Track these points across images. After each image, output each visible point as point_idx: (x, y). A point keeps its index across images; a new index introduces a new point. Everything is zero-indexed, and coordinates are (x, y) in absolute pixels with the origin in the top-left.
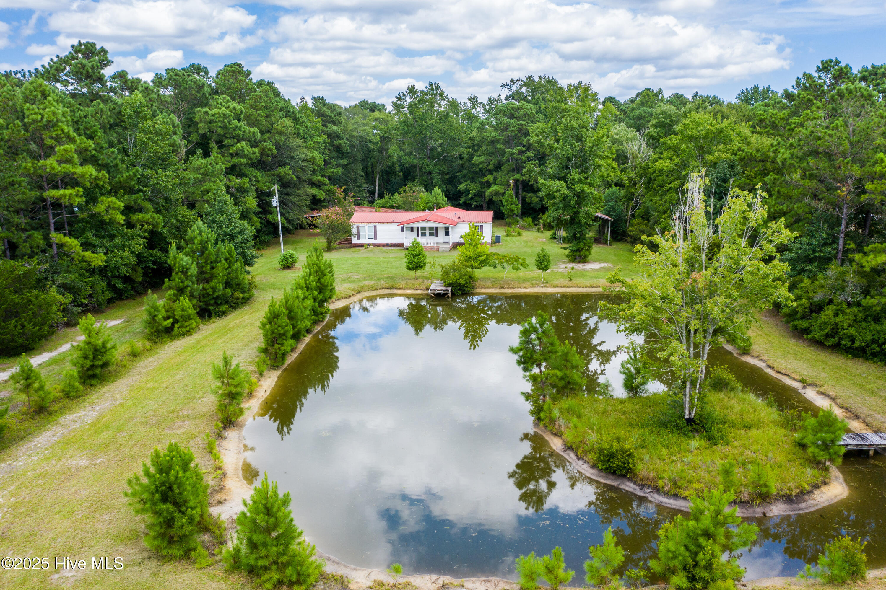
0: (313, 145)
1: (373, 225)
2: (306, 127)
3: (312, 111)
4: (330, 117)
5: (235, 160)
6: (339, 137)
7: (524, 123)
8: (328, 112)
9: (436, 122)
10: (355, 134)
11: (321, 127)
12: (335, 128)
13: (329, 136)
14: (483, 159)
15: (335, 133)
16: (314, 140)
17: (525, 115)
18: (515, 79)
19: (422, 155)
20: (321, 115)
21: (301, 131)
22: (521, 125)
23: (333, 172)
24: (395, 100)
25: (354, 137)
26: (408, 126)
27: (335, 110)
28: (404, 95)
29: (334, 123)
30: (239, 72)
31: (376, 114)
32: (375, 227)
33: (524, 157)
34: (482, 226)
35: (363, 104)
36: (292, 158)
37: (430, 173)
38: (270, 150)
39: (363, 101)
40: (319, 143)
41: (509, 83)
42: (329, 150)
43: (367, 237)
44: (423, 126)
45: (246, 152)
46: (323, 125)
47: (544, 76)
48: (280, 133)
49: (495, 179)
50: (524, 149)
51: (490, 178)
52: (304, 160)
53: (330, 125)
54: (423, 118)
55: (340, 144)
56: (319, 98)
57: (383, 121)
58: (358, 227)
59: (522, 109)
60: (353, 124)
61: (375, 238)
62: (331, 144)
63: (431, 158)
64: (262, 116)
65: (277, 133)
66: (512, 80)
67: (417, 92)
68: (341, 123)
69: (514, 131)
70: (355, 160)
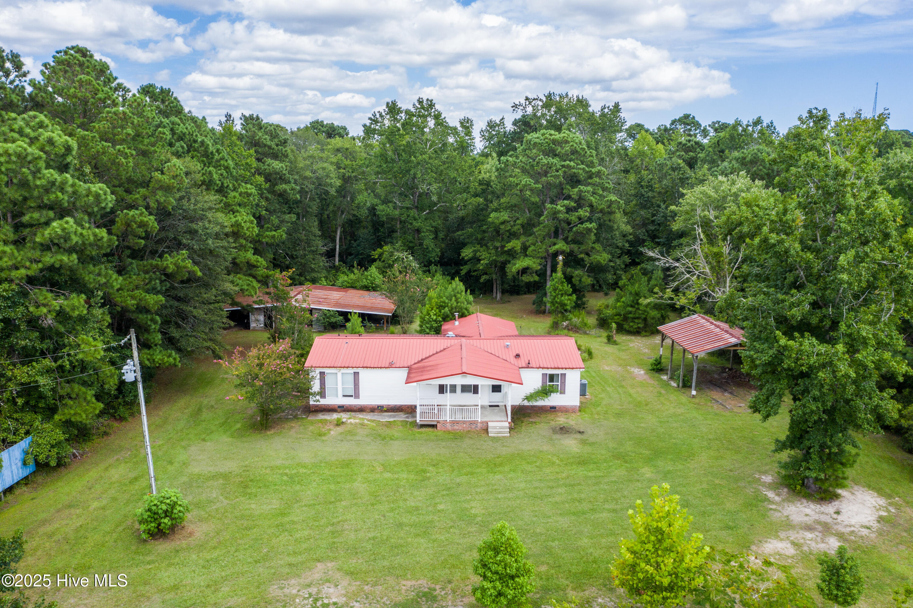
0: (238, 199)
1: (351, 371)
2: (227, 168)
3: (240, 138)
4: (270, 147)
5: (49, 259)
6: (283, 179)
7: (572, 164)
8: (266, 139)
9: (430, 158)
10: (308, 174)
11: (254, 164)
12: (277, 165)
13: (268, 178)
14: (504, 216)
15: (277, 173)
16: (241, 190)
17: (574, 152)
18: (531, 96)
19: (407, 204)
20: (254, 143)
21: (215, 176)
22: (568, 167)
23: (273, 237)
24: (368, 122)
25: (306, 178)
26: (386, 162)
27: (277, 136)
28: (381, 115)
29: (275, 157)
30: (81, 65)
31: (337, 142)
32: (356, 374)
33: (573, 218)
34: (564, 375)
35: (317, 126)
36: (193, 233)
37: (418, 231)
38: (142, 225)
39: (317, 122)
40: (249, 195)
41: (523, 101)
42: (267, 199)
43: (340, 393)
44: (410, 162)
45: (75, 239)
46: (259, 160)
47: (567, 95)
48: (167, 189)
49: (525, 248)
50: (573, 204)
51: (515, 244)
52: (217, 236)
53: (269, 161)
54: (409, 149)
55: (285, 191)
56: (251, 117)
57: (348, 153)
58: (322, 374)
59: (567, 142)
60: (305, 159)
61: (357, 395)
62: (271, 191)
63: (419, 208)
64: (126, 156)
65: (161, 188)
66: (527, 99)
67: (399, 111)
68: (286, 156)
69: (557, 177)
70: (306, 214)
